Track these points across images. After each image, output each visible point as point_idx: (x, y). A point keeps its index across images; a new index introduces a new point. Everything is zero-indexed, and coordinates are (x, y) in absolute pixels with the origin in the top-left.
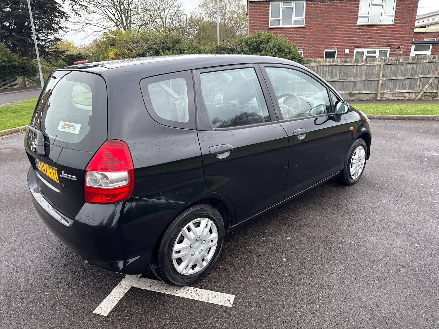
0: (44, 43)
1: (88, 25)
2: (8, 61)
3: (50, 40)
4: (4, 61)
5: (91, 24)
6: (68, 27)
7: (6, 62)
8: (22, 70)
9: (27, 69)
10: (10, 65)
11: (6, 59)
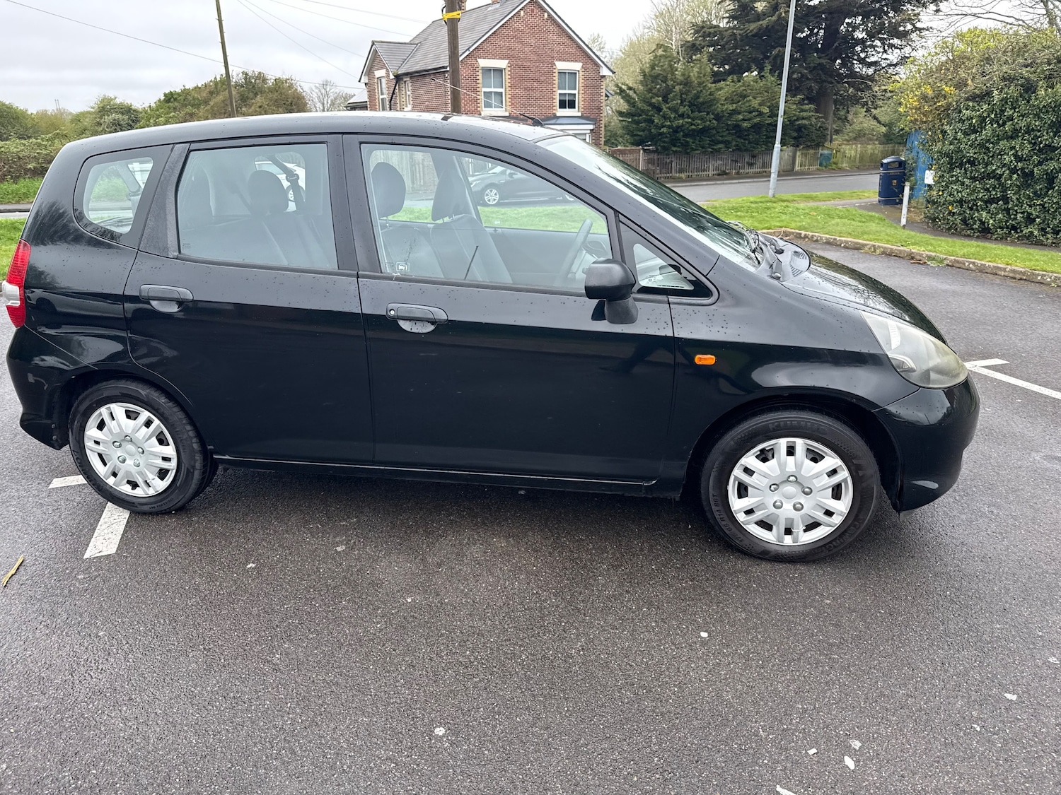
0: (871, 71)
1: (972, 18)
2: (768, 115)
3: (888, 62)
4: (761, 114)
5: (979, 15)
6: (934, 27)
7: (764, 117)
8: (795, 134)
9: (806, 132)
10: (770, 121)
11: (766, 110)
